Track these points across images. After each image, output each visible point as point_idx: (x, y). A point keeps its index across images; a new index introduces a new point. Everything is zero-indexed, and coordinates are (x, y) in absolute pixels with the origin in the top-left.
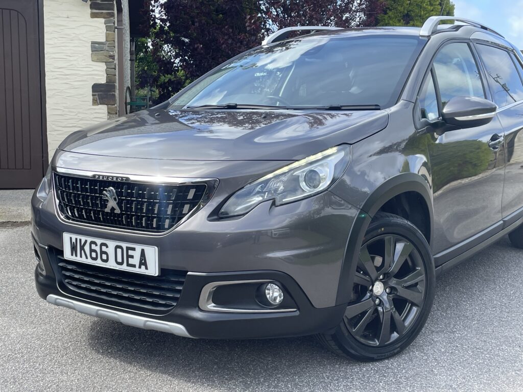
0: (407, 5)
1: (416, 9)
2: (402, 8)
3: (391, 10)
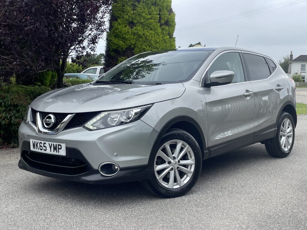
0: (131, 14)
1: (138, 17)
2: (128, 16)
3: (120, 18)
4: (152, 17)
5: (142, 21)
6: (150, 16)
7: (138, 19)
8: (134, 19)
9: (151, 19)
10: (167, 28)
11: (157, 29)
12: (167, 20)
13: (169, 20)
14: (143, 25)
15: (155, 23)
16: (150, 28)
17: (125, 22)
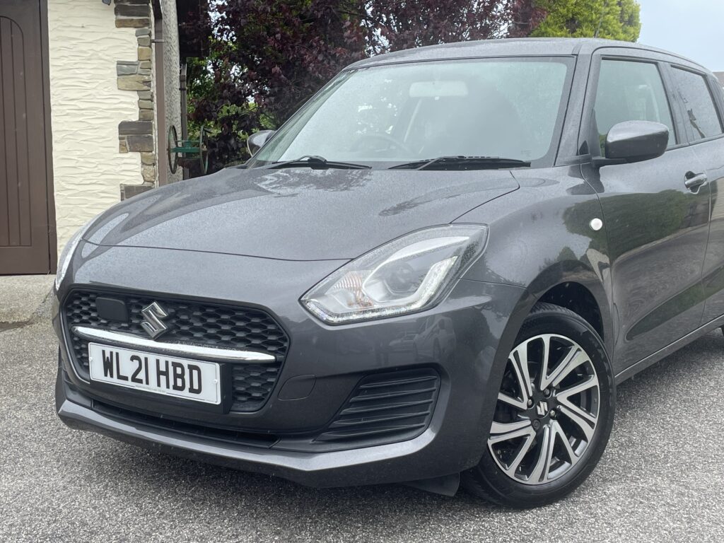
1: (585, 11)
2: (566, 10)
4: (611, 10)
5: (594, 17)
6: (608, 9)
7: (586, 13)
8: (577, 14)
9: (608, 13)
10: (632, 30)
11: (618, 33)
12: (632, 15)
13: (634, 14)
14: (595, 25)
15: (615, 21)
16: (608, 30)
17: (560, 20)
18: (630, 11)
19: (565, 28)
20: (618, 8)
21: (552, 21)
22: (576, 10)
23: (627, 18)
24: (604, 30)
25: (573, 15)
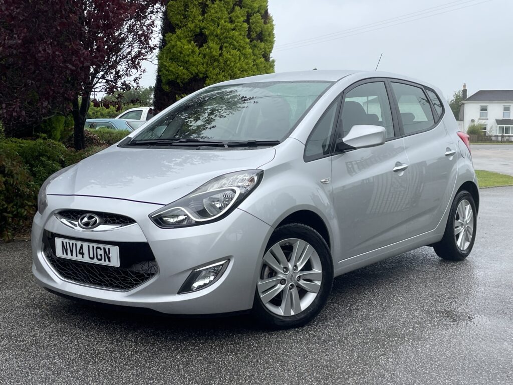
0: (199, 21)
1: (212, 26)
2: (193, 25)
3: (180, 28)
5: (219, 32)
6: (233, 26)
7: (212, 28)
8: (204, 28)
9: (234, 29)
11: (244, 48)
12: (261, 33)
13: (263, 33)
15: (241, 37)
16: (233, 45)
17: (188, 35)
18: (258, 30)
19: (193, 42)
20: (246, 25)
21: (182, 35)
22: (202, 25)
23: (254, 35)
24: (230, 44)
25: (201, 29)
